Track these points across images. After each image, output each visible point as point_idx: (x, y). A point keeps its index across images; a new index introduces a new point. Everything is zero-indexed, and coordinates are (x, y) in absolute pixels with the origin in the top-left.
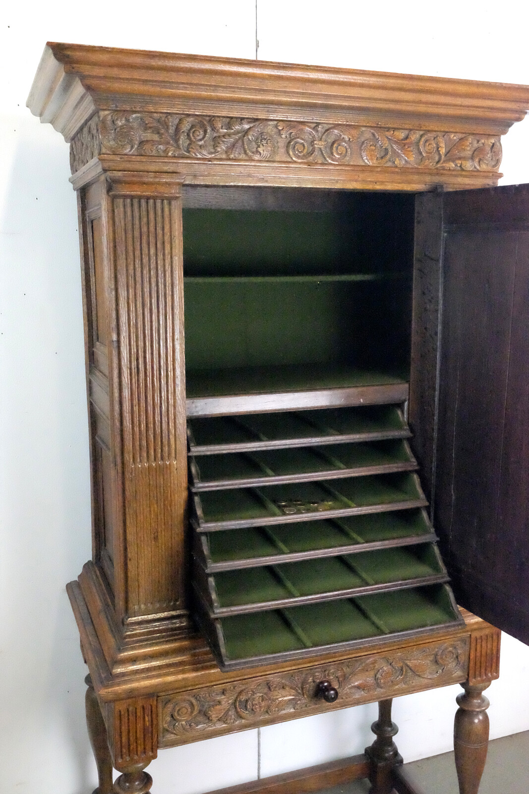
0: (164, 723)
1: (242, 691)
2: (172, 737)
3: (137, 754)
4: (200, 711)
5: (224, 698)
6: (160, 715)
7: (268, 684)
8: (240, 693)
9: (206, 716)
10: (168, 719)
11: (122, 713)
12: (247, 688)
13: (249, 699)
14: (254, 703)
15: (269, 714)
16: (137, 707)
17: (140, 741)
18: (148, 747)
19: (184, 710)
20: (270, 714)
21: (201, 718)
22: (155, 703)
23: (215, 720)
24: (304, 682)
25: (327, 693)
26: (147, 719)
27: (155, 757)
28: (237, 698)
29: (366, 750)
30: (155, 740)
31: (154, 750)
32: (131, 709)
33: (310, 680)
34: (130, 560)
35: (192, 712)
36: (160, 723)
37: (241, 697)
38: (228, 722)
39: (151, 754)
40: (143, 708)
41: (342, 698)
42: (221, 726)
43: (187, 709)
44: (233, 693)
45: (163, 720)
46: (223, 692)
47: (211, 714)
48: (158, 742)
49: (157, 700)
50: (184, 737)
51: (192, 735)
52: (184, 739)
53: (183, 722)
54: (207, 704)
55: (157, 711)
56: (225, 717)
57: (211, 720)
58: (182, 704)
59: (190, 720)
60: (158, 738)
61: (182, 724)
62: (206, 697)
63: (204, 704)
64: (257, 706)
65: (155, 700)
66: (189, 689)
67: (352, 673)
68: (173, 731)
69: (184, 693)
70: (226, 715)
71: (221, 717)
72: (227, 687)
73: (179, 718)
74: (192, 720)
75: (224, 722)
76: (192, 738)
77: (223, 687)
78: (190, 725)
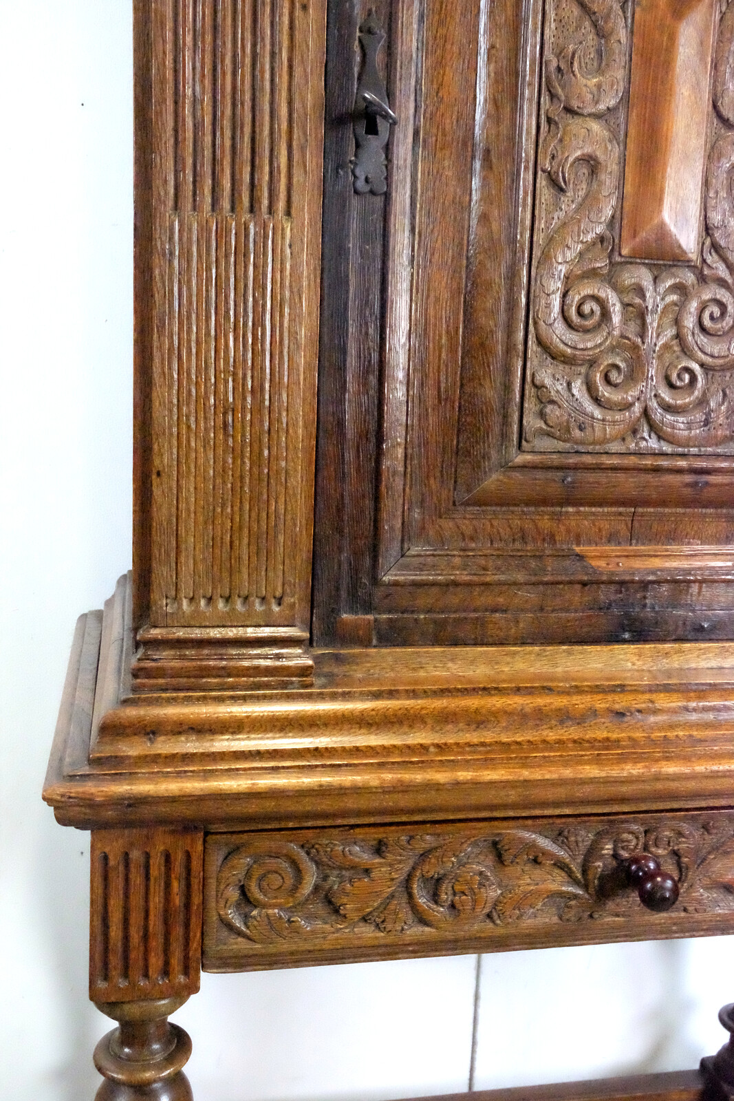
0: (222, 904)
1: (430, 851)
2: (240, 945)
3: (146, 975)
4: (317, 888)
5: (381, 865)
6: (212, 883)
7: (495, 844)
8: (424, 855)
9: (330, 902)
10: (233, 894)
11: (112, 863)
12: (441, 847)
13: (445, 875)
14: (457, 888)
15: (494, 922)
16: (152, 854)
17: (156, 943)
18: (176, 962)
19: (275, 880)
20: (498, 922)
21: (319, 908)
22: (200, 848)
23: (355, 916)
24: (592, 852)
25: (649, 885)
26: (175, 884)
27: (194, 988)
28: (414, 868)
29: (704, 1063)
30: (195, 945)
31: (192, 972)
32: (136, 855)
33: (608, 848)
34: (159, 474)
35: (295, 888)
36: (212, 904)
37: (426, 868)
38: (389, 927)
39: (182, 979)
40: (168, 858)
41: (685, 910)
42: (367, 933)
43: (283, 878)
44: (405, 853)
45: (217, 896)
46: (379, 849)
47: (345, 900)
48: (203, 953)
49: (205, 841)
50: (272, 949)
51: (294, 947)
52: (271, 955)
53: (270, 911)
54: (336, 872)
55: (203, 870)
56: (381, 912)
57: (345, 916)
58: (270, 863)
59: (289, 908)
60: (203, 940)
61: (267, 915)
62: (333, 853)
63: (328, 871)
64: (464, 897)
65: (200, 842)
66: (291, 825)
67: (715, 849)
68: (243, 928)
69: (277, 835)
70: (385, 909)
71: (371, 912)
72: (391, 835)
73: (261, 897)
74: (294, 910)
75: (377, 925)
76: (292, 953)
77: (378, 834)
78: (289, 921)
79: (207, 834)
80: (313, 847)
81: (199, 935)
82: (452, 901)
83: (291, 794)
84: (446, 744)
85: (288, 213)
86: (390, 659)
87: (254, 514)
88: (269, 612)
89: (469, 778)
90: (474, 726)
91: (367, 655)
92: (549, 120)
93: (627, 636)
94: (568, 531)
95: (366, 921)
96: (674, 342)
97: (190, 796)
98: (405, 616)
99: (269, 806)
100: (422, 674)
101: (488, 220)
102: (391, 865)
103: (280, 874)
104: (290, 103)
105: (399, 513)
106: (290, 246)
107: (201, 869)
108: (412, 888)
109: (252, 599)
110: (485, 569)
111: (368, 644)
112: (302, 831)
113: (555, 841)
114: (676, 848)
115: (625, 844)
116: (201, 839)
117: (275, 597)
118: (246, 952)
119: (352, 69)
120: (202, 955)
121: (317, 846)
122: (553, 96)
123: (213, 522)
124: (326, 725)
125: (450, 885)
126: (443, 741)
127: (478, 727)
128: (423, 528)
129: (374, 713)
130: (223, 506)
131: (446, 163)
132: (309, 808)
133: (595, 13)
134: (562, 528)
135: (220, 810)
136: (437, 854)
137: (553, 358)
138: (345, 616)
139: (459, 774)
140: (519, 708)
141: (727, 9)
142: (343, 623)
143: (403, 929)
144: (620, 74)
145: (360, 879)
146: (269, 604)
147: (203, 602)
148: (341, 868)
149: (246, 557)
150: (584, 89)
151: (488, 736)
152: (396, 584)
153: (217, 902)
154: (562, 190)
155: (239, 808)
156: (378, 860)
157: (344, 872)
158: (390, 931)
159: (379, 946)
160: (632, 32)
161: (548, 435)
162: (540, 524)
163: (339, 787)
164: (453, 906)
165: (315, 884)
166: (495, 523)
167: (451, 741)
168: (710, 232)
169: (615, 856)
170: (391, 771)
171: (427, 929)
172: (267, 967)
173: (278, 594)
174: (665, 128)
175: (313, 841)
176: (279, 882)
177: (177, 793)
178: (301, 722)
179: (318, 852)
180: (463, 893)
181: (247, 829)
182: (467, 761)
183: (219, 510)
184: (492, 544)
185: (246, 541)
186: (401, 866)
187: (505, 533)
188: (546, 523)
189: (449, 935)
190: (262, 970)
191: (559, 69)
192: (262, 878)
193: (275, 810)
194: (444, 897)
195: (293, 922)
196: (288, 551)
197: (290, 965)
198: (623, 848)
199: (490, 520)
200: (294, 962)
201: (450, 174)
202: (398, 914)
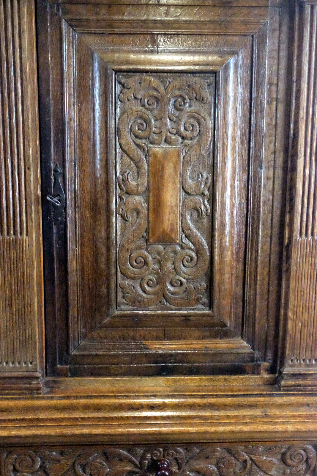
0: (6, 472)
1: (81, 455)
4: (41, 467)
5: (63, 459)
6: (2, 463)
7: (104, 453)
8: (79, 456)
9: (45, 472)
12: (85, 454)
14: (92, 468)
19: (25, 463)
24: (143, 457)
25: (159, 473)
33: (149, 456)
36: (3, 471)
43: (28, 463)
44: (72, 456)
45: (4, 468)
46: (62, 453)
47: (50, 471)
53: (24, 474)
54: (47, 461)
58: (23, 457)
59: (31, 473)
62: (45, 455)
63: (45, 460)
64: (95, 472)
67: (191, 458)
70: (66, 475)
72: (66, 449)
73: (20, 469)
74: (33, 474)
77: (61, 448)
80: (38, 452)
82: (90, 473)
84: (84, 417)
85: (27, 235)
86: (74, 382)
87: (21, 334)
88: (28, 367)
89: (87, 432)
90: (97, 410)
91: (65, 381)
92: (120, 197)
93: (164, 373)
94: (140, 335)
96: (174, 270)
98: (80, 366)
100: (86, 387)
101: (101, 232)
102: (67, 459)
103: (27, 461)
104: (26, 200)
105: (77, 330)
106: (28, 245)
108: (75, 467)
109: (21, 363)
110: (109, 350)
111: (67, 376)
113: (128, 452)
114: (176, 457)
115: (155, 455)
117: (29, 362)
119: (51, 184)
122: (121, 189)
123: (7, 337)
124: (43, 409)
125: (89, 467)
126: (84, 416)
127: (98, 411)
128: (86, 335)
129: (60, 405)
130: (10, 332)
131: (87, 212)
133: (135, 160)
134: (138, 335)
136: (83, 456)
137: (127, 278)
138: (58, 366)
139: (85, 431)
140: (113, 404)
141: (185, 154)
142: (58, 369)
144: (146, 180)
145: (56, 464)
146: (28, 364)
147: (5, 364)
149: (19, 348)
150: (132, 186)
151: (101, 415)
152: (76, 355)
153: (5, 470)
154: (126, 221)
156: (62, 458)
157: (50, 461)
160: (149, 166)
161: (127, 304)
162: (129, 334)
164: (91, 475)
165: (40, 465)
166: (112, 333)
167: (86, 416)
168: (184, 232)
169: (152, 459)
173: (31, 361)
174: (163, 198)
175: (37, 450)
178: (34, 408)
180: (94, 470)
182: (90, 425)
183: (9, 333)
184: (112, 340)
185: (18, 343)
186: (71, 460)
187: (117, 336)
188: (131, 333)
191: (123, 180)
192: (21, 462)
194: (87, 471)
196: (33, 346)
198: (154, 456)
199: (111, 332)
201: (89, 215)
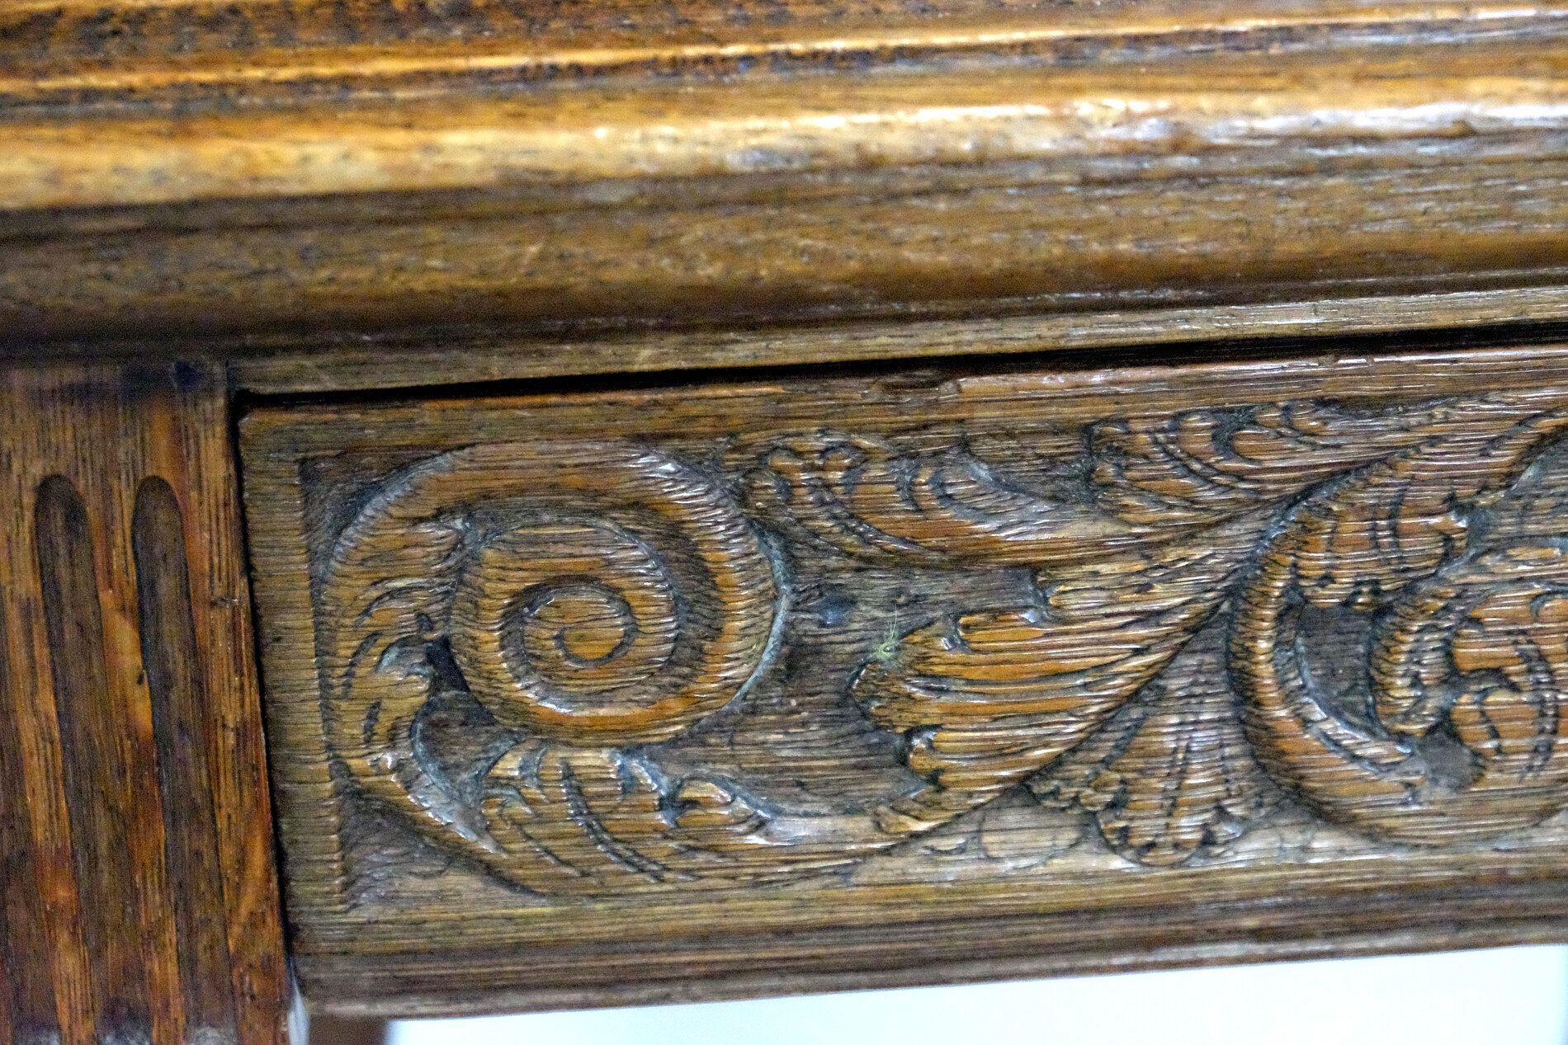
0: (352, 726)
2: (459, 902)
4: (795, 655)
6: (295, 630)
9: (862, 719)
10: (402, 680)
13: (1407, 594)
14: (1468, 653)
19: (593, 619)
21: (811, 742)
22: (216, 466)
23: (983, 780)
28: (1255, 563)
30: (248, 902)
35: (690, 656)
36: (306, 724)
37: (1316, 560)
38: (1145, 827)
42: (1043, 853)
43: (627, 609)
44: (1209, 495)
45: (325, 686)
47: (933, 708)
48: (290, 933)
49: (234, 436)
50: (600, 920)
51: (704, 915)
52: (606, 946)
53: (588, 759)
54: (881, 584)
55: (248, 569)
56: (1106, 763)
57: (934, 778)
58: (563, 540)
59: (676, 741)
60: (283, 882)
61: (569, 773)
62: (860, 493)
63: (845, 577)
64: (1501, 697)
65: (213, 447)
66: (644, 357)
68: (462, 832)
69: (578, 408)
70: (1123, 748)
71: (1058, 762)
73: (527, 692)
74: (695, 751)
75: (1089, 819)
76: (705, 938)
78: (674, 803)
79: (241, 403)
80: (760, 465)
81: (258, 858)
82: (1443, 715)
83: (614, 196)
95: (1034, 801)
97: (107, 210)
99: (514, 260)
102: (1145, 549)
103: (613, 592)
107: (237, 564)
108: (1249, 653)
112: (707, 392)
116: (220, 429)
118: (484, 934)
120: (289, 950)
121: (781, 461)
125: (1432, 639)
132: (709, 271)
135: (268, 284)
136: (1368, 498)
143: (1208, 840)
145: (996, 615)
148: (902, 564)
153: (329, 713)
155: (364, 274)
156: (1081, 527)
157: (921, 584)
158: (1151, 846)
159: (1097, 912)
163: (851, 158)
164: (1446, 729)
165: (785, 639)
170: (1122, 79)
171: (1325, 843)
172: (592, 996)
175: (758, 438)
176: (613, 628)
177: (40, 194)
179: (788, 490)
180: (1497, 675)
181: (430, 378)
186: (1198, 554)
189: (1432, 868)
190: (571, 1006)
192: (526, 608)
193: (542, 280)
194: (1401, 692)
195: (693, 803)
197: (697, 988)
200: (708, 977)
202: (1183, 774)
